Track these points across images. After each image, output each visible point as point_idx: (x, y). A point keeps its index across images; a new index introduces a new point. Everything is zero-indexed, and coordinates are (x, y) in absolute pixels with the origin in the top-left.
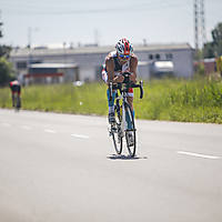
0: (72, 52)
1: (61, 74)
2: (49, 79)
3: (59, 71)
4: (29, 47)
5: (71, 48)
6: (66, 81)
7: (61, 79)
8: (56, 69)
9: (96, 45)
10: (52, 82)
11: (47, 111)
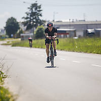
0: (73, 23)
1: (68, 34)
2: (62, 35)
3: (67, 32)
4: (54, 21)
5: (73, 22)
6: (70, 37)
7: (68, 36)
8: (66, 31)
9: (84, 21)
10: (64, 37)
11: (61, 50)
